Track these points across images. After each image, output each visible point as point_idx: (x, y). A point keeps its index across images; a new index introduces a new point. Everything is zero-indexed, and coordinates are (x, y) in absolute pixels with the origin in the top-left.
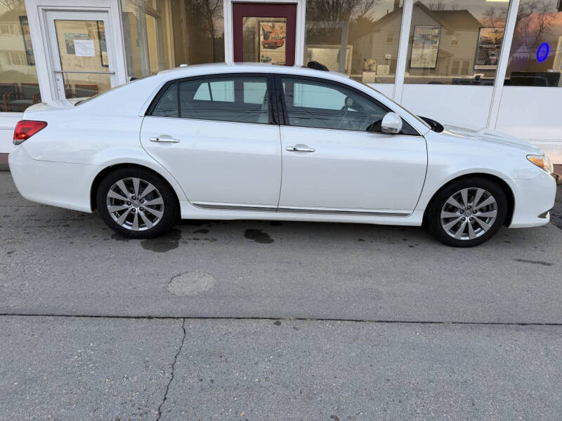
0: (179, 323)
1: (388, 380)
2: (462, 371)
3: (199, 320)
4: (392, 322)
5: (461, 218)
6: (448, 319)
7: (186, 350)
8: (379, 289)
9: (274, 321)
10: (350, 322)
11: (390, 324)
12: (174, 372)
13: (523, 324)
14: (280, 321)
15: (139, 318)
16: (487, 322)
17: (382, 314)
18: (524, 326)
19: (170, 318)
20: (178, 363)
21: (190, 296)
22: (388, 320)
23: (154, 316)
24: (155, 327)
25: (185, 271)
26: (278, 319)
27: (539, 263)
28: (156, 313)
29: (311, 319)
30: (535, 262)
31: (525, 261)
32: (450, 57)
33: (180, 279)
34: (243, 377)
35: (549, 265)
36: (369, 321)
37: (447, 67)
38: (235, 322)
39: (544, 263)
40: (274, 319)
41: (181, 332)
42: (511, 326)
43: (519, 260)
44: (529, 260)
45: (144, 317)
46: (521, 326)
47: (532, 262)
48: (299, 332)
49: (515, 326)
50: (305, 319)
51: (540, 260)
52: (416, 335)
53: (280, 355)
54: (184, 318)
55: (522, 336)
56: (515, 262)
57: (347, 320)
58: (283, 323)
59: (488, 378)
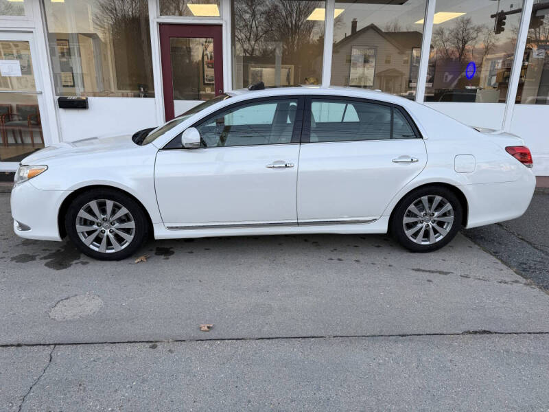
0: (48, 350)
1: (249, 402)
2: (328, 388)
3: (71, 346)
4: (272, 338)
6: (331, 333)
7: (45, 379)
8: (272, 304)
9: (151, 344)
10: (230, 341)
11: (270, 341)
12: (23, 405)
13: (403, 336)
14: (157, 344)
15: (6, 346)
16: (368, 334)
17: (266, 331)
18: (404, 337)
19: (40, 345)
20: (32, 394)
21: (70, 321)
22: (271, 336)
23: (23, 343)
24: (21, 355)
25: (74, 293)
26: (156, 342)
27: (436, 272)
28: (28, 340)
29: (191, 340)
30: (433, 272)
31: (423, 271)
32: (402, 76)
33: (66, 302)
34: (96, 406)
35: (446, 273)
36: (250, 339)
37: (401, 85)
38: (107, 347)
39: (441, 272)
40: (152, 342)
41: (47, 360)
42: (391, 337)
43: (418, 270)
44: (427, 269)
45: (12, 345)
46: (401, 338)
47: (429, 271)
48: (173, 355)
49: (394, 337)
50: (184, 341)
51: (439, 270)
52: (293, 351)
53: (144, 381)
54: (55, 345)
55: (399, 348)
56: (414, 272)
57: (229, 339)
58: (160, 346)
59: (352, 394)
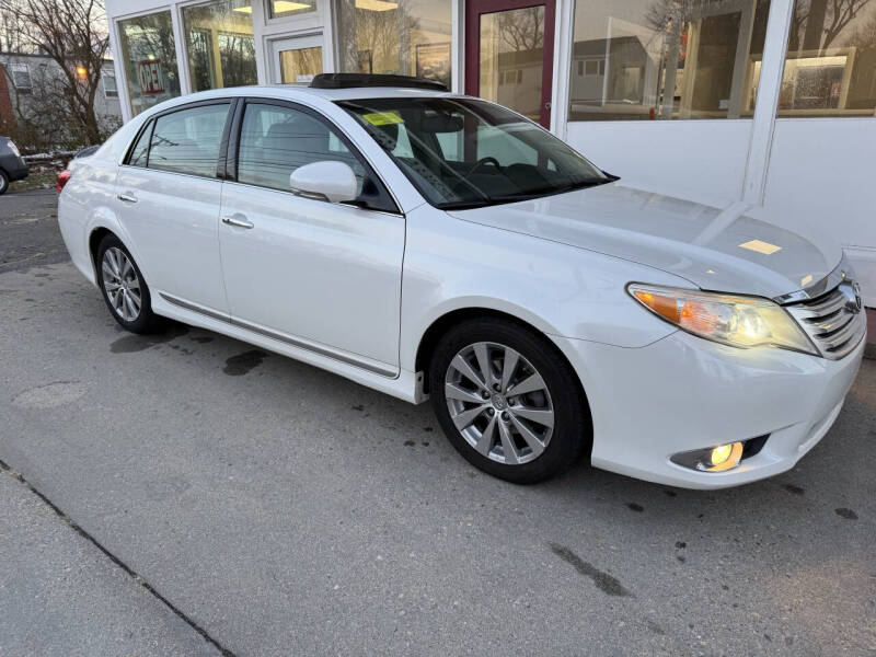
5: (484, 407)
